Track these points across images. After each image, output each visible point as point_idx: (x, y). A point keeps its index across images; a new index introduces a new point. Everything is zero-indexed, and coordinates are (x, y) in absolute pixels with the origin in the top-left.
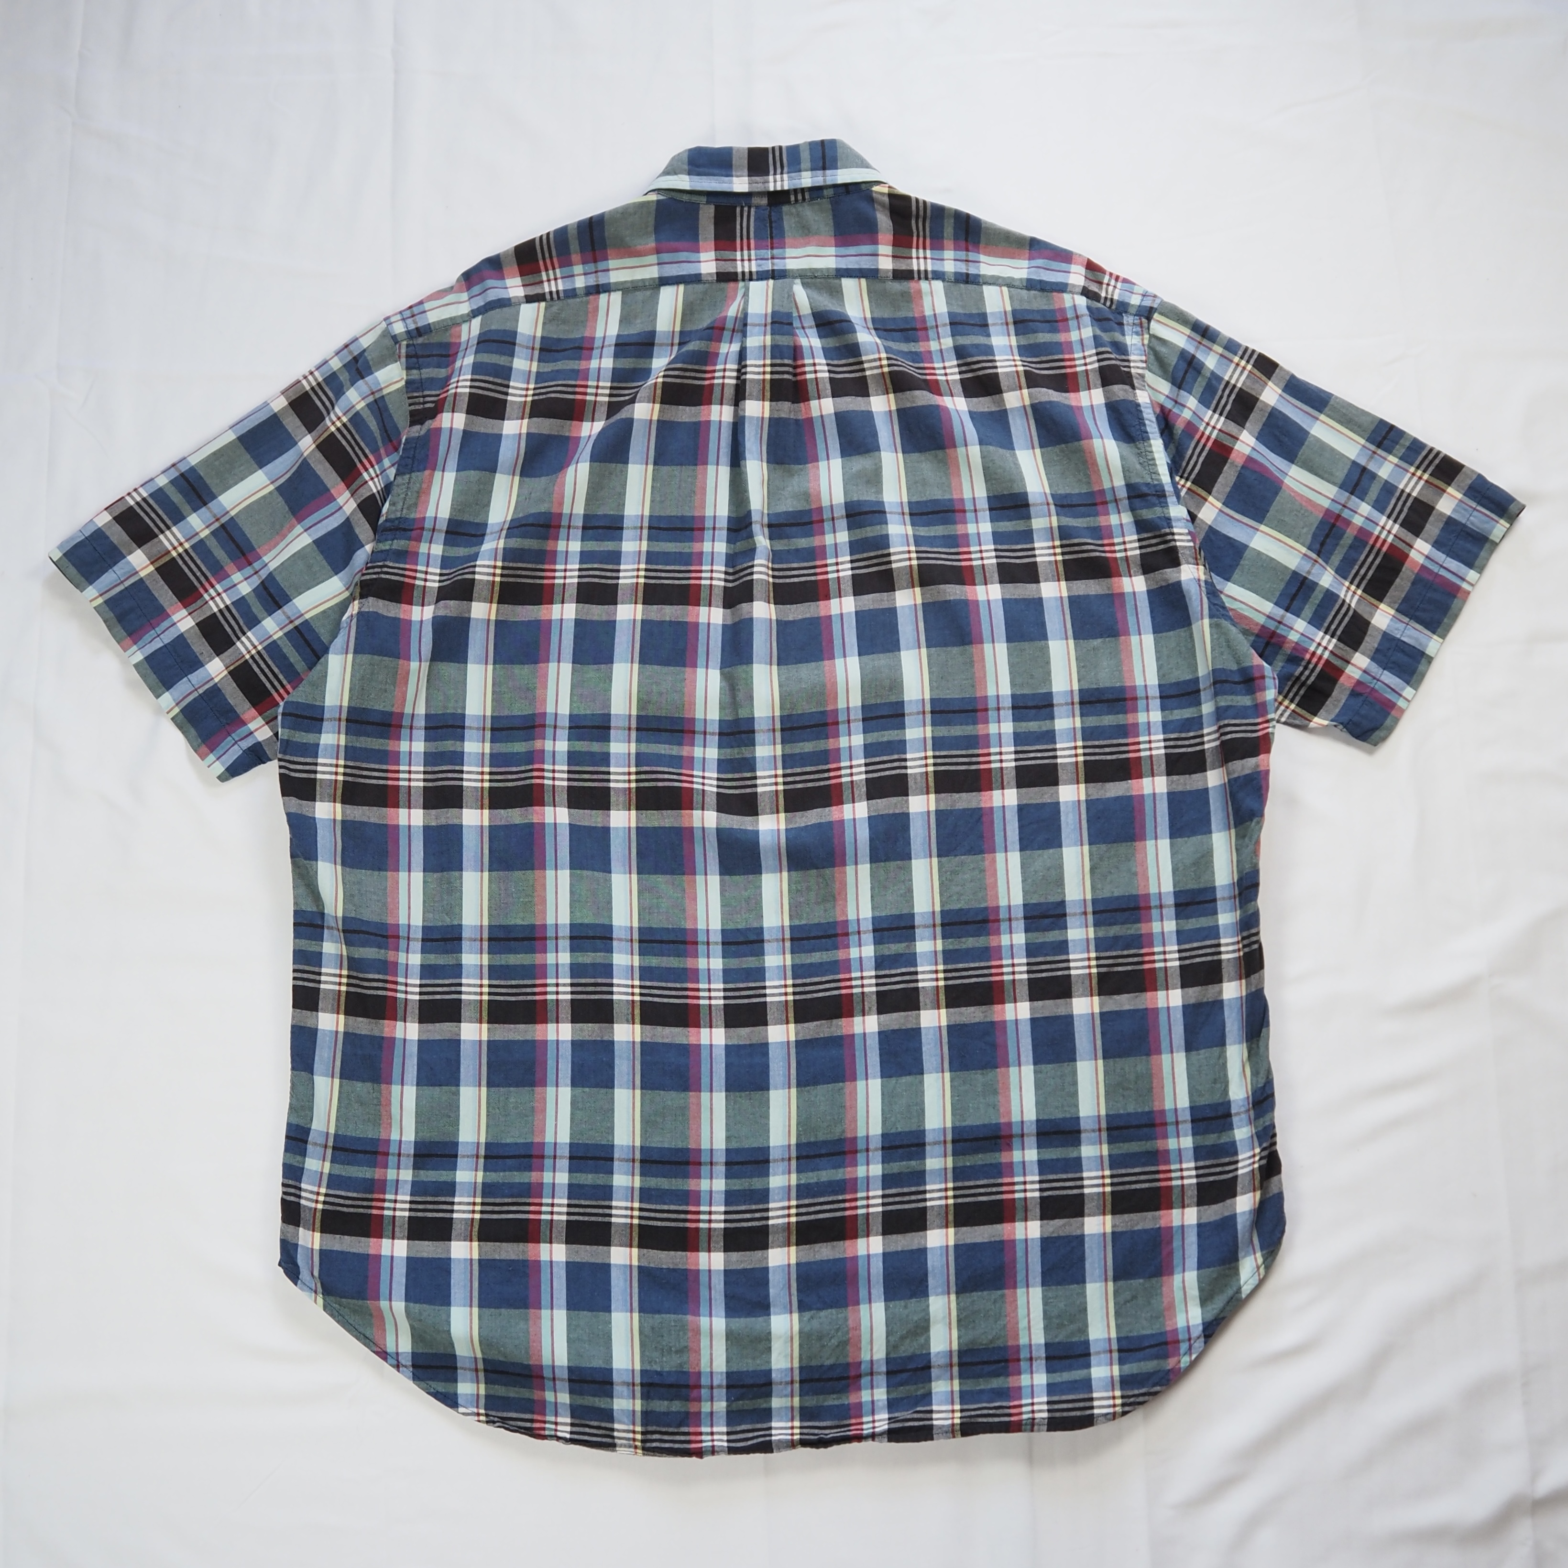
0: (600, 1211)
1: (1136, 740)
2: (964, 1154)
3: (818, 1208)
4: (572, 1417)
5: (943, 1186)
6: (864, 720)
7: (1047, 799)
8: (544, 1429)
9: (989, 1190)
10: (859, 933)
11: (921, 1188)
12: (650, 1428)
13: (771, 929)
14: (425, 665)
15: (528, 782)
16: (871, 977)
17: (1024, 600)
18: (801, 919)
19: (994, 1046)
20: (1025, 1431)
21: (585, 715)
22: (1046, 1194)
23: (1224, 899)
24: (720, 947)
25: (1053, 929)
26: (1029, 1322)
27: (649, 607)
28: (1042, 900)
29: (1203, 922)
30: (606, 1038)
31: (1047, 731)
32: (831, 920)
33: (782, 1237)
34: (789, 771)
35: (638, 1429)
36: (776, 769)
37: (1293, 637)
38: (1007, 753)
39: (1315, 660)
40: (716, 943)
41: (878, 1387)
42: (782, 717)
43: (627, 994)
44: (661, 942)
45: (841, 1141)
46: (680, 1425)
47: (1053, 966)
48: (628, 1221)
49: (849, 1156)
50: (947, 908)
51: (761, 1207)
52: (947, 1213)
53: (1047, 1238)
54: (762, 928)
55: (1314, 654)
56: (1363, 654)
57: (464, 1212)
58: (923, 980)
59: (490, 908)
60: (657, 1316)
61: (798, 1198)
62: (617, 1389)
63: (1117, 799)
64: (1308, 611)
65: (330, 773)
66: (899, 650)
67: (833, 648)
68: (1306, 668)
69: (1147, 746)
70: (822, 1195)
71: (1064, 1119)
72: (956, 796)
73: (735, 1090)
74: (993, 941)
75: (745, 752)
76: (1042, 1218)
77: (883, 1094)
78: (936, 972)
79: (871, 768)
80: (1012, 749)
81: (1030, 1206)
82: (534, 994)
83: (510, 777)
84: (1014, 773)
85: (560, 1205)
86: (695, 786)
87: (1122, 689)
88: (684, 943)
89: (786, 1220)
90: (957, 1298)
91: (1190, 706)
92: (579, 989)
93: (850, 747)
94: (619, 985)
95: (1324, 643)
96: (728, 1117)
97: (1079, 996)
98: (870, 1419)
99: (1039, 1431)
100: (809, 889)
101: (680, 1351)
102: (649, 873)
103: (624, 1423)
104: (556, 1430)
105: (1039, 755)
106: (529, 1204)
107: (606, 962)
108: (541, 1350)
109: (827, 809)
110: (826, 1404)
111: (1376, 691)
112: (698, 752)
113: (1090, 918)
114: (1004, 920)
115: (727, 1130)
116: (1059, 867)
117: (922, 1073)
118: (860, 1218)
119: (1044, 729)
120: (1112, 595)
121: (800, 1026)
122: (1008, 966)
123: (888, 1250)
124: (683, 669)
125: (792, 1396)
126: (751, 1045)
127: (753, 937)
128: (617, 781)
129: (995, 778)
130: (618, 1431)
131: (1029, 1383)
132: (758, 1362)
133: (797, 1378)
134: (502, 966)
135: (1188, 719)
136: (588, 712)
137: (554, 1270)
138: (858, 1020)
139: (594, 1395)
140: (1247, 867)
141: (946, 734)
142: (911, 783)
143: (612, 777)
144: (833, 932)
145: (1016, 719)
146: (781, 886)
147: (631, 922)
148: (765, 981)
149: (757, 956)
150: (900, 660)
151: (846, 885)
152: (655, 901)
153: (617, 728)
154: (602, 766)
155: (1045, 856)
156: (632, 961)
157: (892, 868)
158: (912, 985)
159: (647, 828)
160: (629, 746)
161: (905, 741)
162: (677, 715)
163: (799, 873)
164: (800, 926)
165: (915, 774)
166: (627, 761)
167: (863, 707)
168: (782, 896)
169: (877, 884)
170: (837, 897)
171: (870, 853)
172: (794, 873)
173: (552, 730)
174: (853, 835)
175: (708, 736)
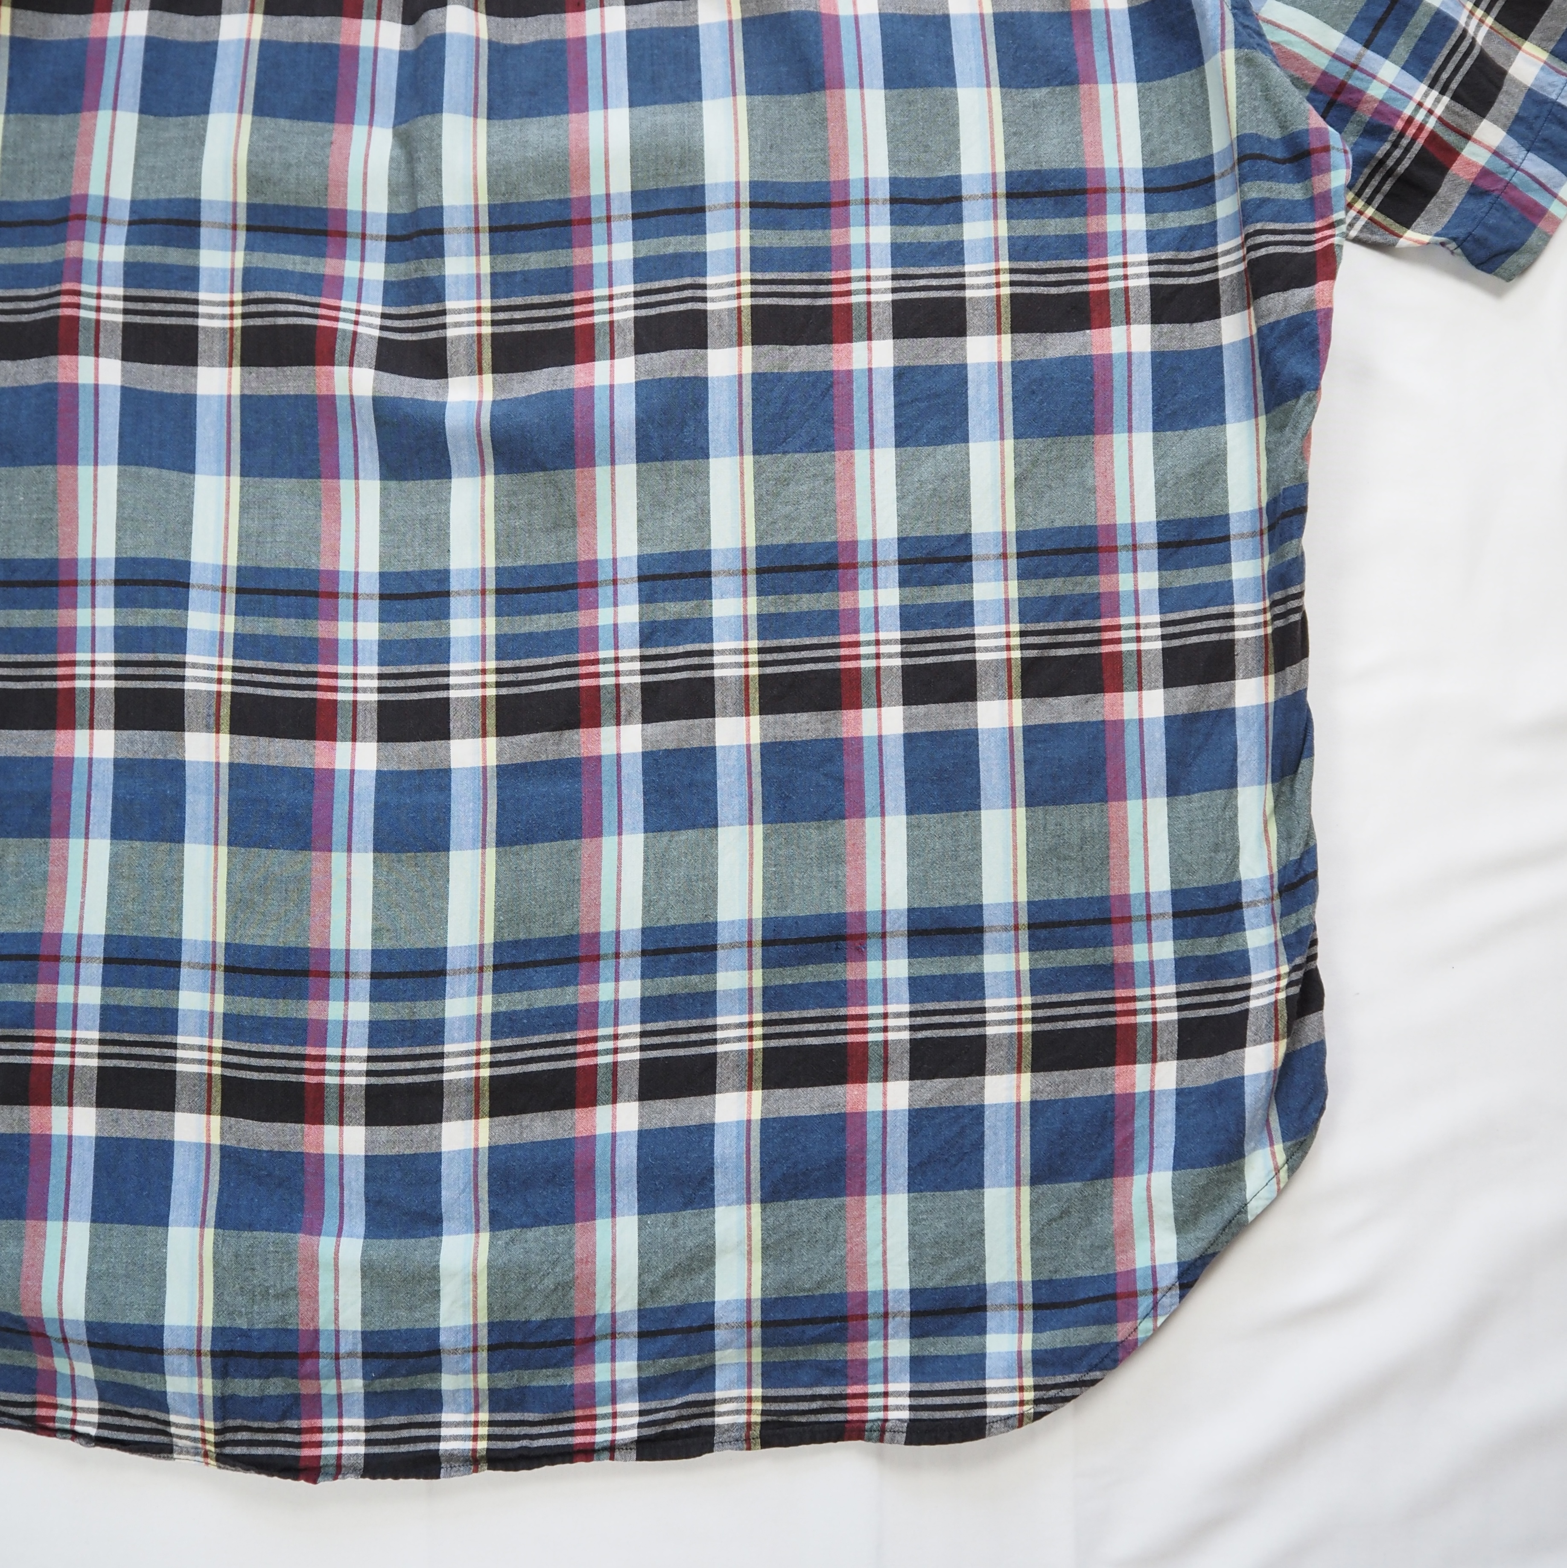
0: (157, 1052)
1: (1102, 261)
2: (781, 965)
3: (529, 1053)
4: (101, 1399)
5: (745, 1018)
6: (635, 217)
7: (945, 359)
8: (53, 1419)
9: (824, 1026)
10: (615, 582)
11: (709, 1022)
12: (231, 1423)
13: (461, 572)
15: (52, 313)
16: (632, 659)
17: (918, 17)
18: (516, 557)
19: (841, 780)
20: (869, 1440)
21: (157, 202)
22: (921, 1035)
23: (1242, 536)
24: (376, 602)
25: (948, 582)
26: (884, 1253)
27: (276, 19)
28: (931, 532)
29: (1206, 575)
30: (171, 756)
31: (950, 243)
32: (569, 560)
33: (466, 1102)
34: (503, 302)
35: (210, 1424)
36: (479, 297)
37: (1376, 91)
38: (878, 278)
39: (1411, 131)
40: (370, 596)
41: (623, 1359)
42: (492, 208)
43: (209, 680)
44: (275, 592)
45: (571, 939)
46: (284, 1417)
47: (946, 646)
48: (205, 1069)
49: (585, 965)
50: (768, 541)
51: (430, 1050)
52: (750, 1065)
53: (918, 1111)
54: (447, 572)
55: (1410, 121)
56: (1495, 122)
58: (723, 666)
60: (246, 1234)
61: (494, 1036)
62: (170, 1361)
63: (1064, 361)
64: (1403, 48)
66: (700, 99)
67: (585, 93)
68: (1395, 145)
69: (1120, 272)
70: (536, 1031)
71: (955, 909)
72: (789, 350)
73: (390, 850)
74: (844, 601)
75: (429, 269)
76: (913, 1076)
77: (646, 860)
78: (746, 651)
79: (644, 300)
80: (889, 271)
81: (893, 1055)
82: (55, 678)
83: (24, 305)
84: (889, 312)
85: (86, 1041)
86: (341, 325)
87: (1081, 174)
88: (316, 594)
89: (472, 1073)
90: (763, 1210)
91: (1197, 204)
92: (129, 671)
93: (610, 264)
94: (194, 666)
95: (1428, 103)
96: (376, 895)
97: (988, 699)
98: (608, 1409)
99: (892, 1441)
100: (531, 506)
101: (283, 1296)
102: (261, 475)
103: (185, 1414)
104: (73, 1421)
105: (934, 282)
106: (33, 1039)
107: (176, 624)
108: (38, 1293)
109: (566, 369)
110: (534, 1384)
111: (1515, 188)
112: (350, 269)
113: (1013, 563)
114: (864, 565)
115: (375, 918)
116: (964, 475)
117: (716, 826)
118: (601, 1072)
119: (945, 238)
120: (1069, 14)
121: (507, 741)
122: (868, 643)
123: (647, 1126)
124: (329, 126)
125: (475, 1371)
126: (420, 772)
127: (432, 587)
128: (211, 316)
129: (858, 322)
130: (177, 1426)
131: (880, 1355)
132: (417, 1315)
133: (484, 1342)
135: (1191, 228)
136: (163, 196)
137: (75, 1151)
138: (607, 732)
139: (133, 1369)
140: (1288, 479)
141: (775, 244)
142: (712, 326)
143: (201, 309)
144: (571, 580)
145: (896, 220)
146: (483, 498)
147: (225, 557)
148: (448, 663)
149: (438, 618)
150: (701, 116)
151: (594, 499)
152: (268, 522)
153: (214, 225)
154: (184, 289)
155: (939, 457)
156: (223, 624)
157: (674, 472)
158: (703, 674)
159: (259, 398)
160: (233, 257)
161: (705, 254)
162: (315, 205)
163: (514, 476)
164: (514, 568)
165: (721, 311)
166: (229, 283)
167: (634, 194)
168: (483, 516)
169: (648, 498)
170: (579, 519)
171: (638, 445)
172: (505, 478)
173: (98, 226)
174: (608, 414)
175: (368, 242)
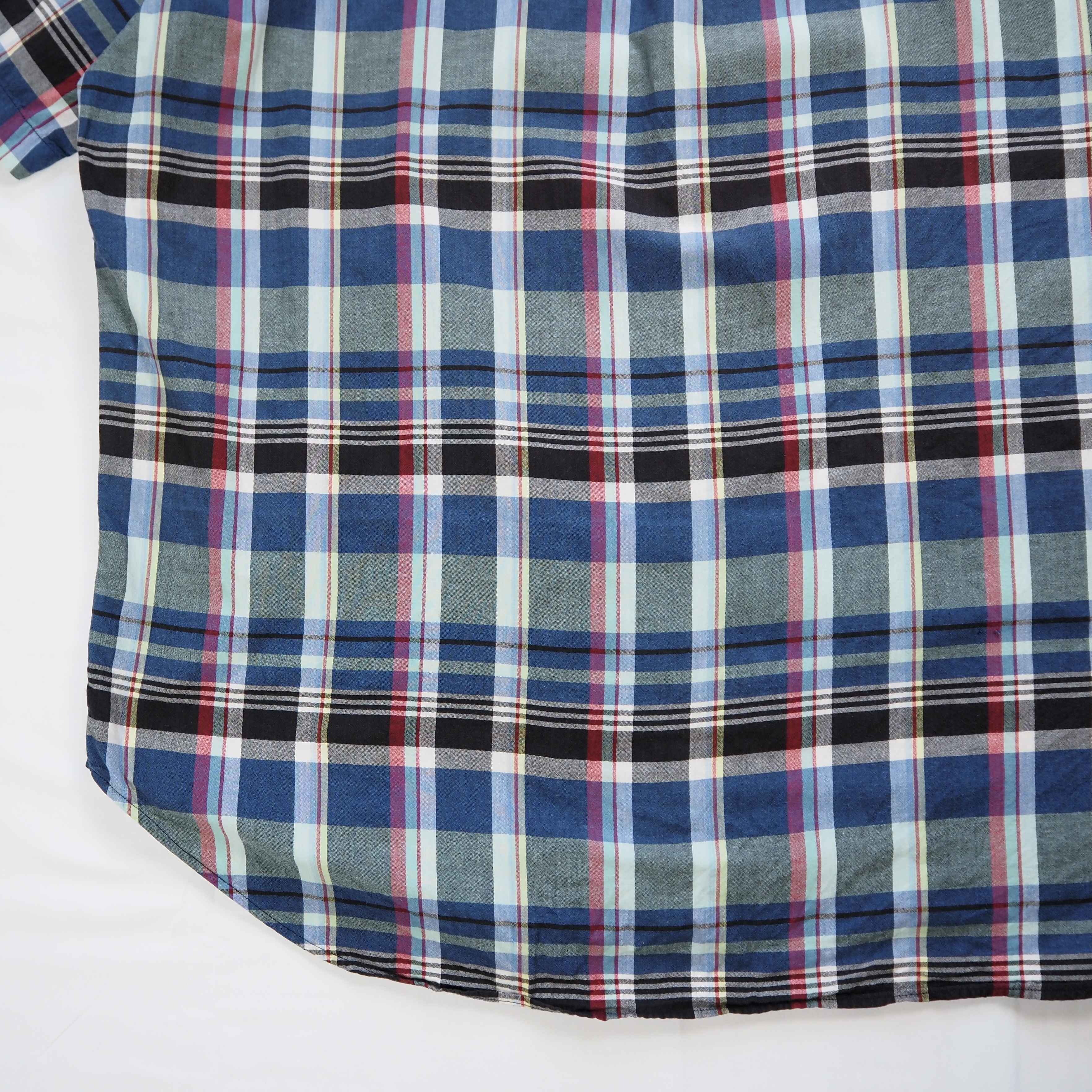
0: (478, 707)
2: (937, 645)
3: (752, 709)
4: (443, 957)
5: (910, 684)
6: (813, 95)
7: (1049, 195)
8: (409, 971)
9: (969, 690)
10: (805, 364)
11: (883, 687)
12: (540, 976)
13: (692, 358)
14: (261, 29)
15: (389, 174)
16: (820, 420)
18: (731, 346)
19: (979, 509)
20: (1012, 996)
21: (460, 92)
22: (1043, 697)
24: (629, 381)
25: (1055, 361)
26: (1020, 858)
28: (1043, 324)
30: (486, 493)
31: (1050, 109)
32: (770, 348)
33: (706, 745)
34: (718, 160)
35: (526, 976)
36: (700, 156)
38: (997, 137)
40: (624, 376)
41: (825, 934)
42: (709, 90)
43: (512, 438)
44: (555, 374)
45: (781, 626)
46: (577, 973)
47: (1056, 408)
48: (514, 720)
49: (791, 645)
50: (919, 333)
51: (680, 706)
52: (914, 719)
53: (1042, 753)
54: (682, 358)
57: (311, 705)
58: (888, 425)
59: (342, 331)
60: (549, 839)
61: (727, 696)
62: (499, 930)
65: (143, 162)
66: (858, 7)
67: (773, 4)
70: (757, 693)
71: (1068, 603)
72: (932, 191)
73: (648, 561)
74: (977, 376)
75: (663, 136)
76: (1038, 727)
77: (835, 567)
78: (904, 414)
79: (821, 156)
80: (1005, 131)
81: (1022, 712)
82: (397, 438)
83: (366, 169)
84: (1007, 162)
85: (428, 700)
86: (598, 179)
88: (584, 375)
89: (712, 724)
90: (927, 825)
92: (453, 432)
93: (795, 130)
94: (502, 428)
96: (639, 594)
98: (813, 970)
99: (1031, 997)
100: (742, 309)
101: (578, 884)
102: (540, 289)
103: (508, 969)
104: (424, 973)
105: (1040, 139)
106: (391, 698)
107: (487, 398)
108: (404, 881)
109: (766, 208)
110: (759, 951)
112: (601, 138)
114: (992, 349)
115: (638, 611)
116: (1067, 282)
117: (886, 542)
118: (804, 723)
119: (1047, 106)
121: (731, 481)
122: (996, 407)
123: (839, 763)
124: (583, 34)
125: (717, 941)
126: (668, 504)
127: (670, 369)
128: (500, 175)
129: (983, 169)
130: (500, 977)
131: (1016, 933)
132: (676, 899)
133: (724, 919)
134: (356, 403)
136: (464, 87)
137: (422, 779)
138: (803, 474)
139: (471, 936)
141: (920, 112)
142: (873, 174)
143: (493, 169)
144: (772, 363)
145: (1009, 93)
146: (707, 304)
147: (518, 349)
148: (686, 424)
149: (677, 392)
150: (860, 19)
151: (789, 303)
152: (546, 323)
153: (500, 108)
154: (481, 155)
155: (1047, 268)
156: (519, 397)
157: (848, 282)
158: (873, 431)
159: (537, 233)
160: (515, 131)
161: (866, 121)
162: (575, 92)
163: (730, 287)
164: (731, 354)
165: (879, 163)
166: (512, 150)
167: (812, 78)
168: (707, 317)
169: (828, 302)
170: (778, 318)
171: (822, 263)
172: (723, 288)
173: (419, 110)
174: (800, 240)
175: (613, 118)
